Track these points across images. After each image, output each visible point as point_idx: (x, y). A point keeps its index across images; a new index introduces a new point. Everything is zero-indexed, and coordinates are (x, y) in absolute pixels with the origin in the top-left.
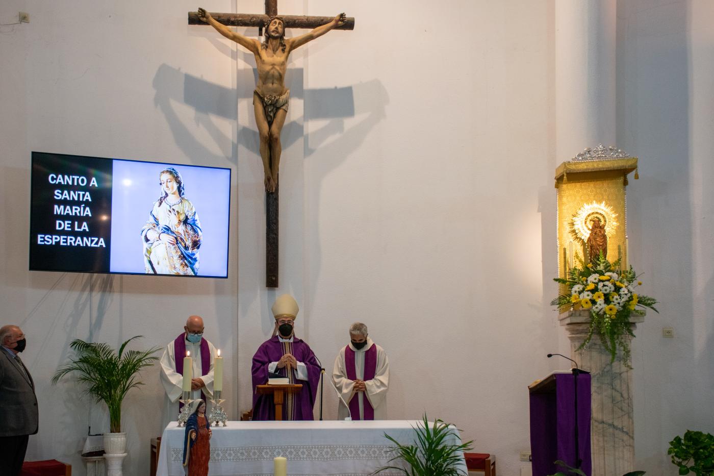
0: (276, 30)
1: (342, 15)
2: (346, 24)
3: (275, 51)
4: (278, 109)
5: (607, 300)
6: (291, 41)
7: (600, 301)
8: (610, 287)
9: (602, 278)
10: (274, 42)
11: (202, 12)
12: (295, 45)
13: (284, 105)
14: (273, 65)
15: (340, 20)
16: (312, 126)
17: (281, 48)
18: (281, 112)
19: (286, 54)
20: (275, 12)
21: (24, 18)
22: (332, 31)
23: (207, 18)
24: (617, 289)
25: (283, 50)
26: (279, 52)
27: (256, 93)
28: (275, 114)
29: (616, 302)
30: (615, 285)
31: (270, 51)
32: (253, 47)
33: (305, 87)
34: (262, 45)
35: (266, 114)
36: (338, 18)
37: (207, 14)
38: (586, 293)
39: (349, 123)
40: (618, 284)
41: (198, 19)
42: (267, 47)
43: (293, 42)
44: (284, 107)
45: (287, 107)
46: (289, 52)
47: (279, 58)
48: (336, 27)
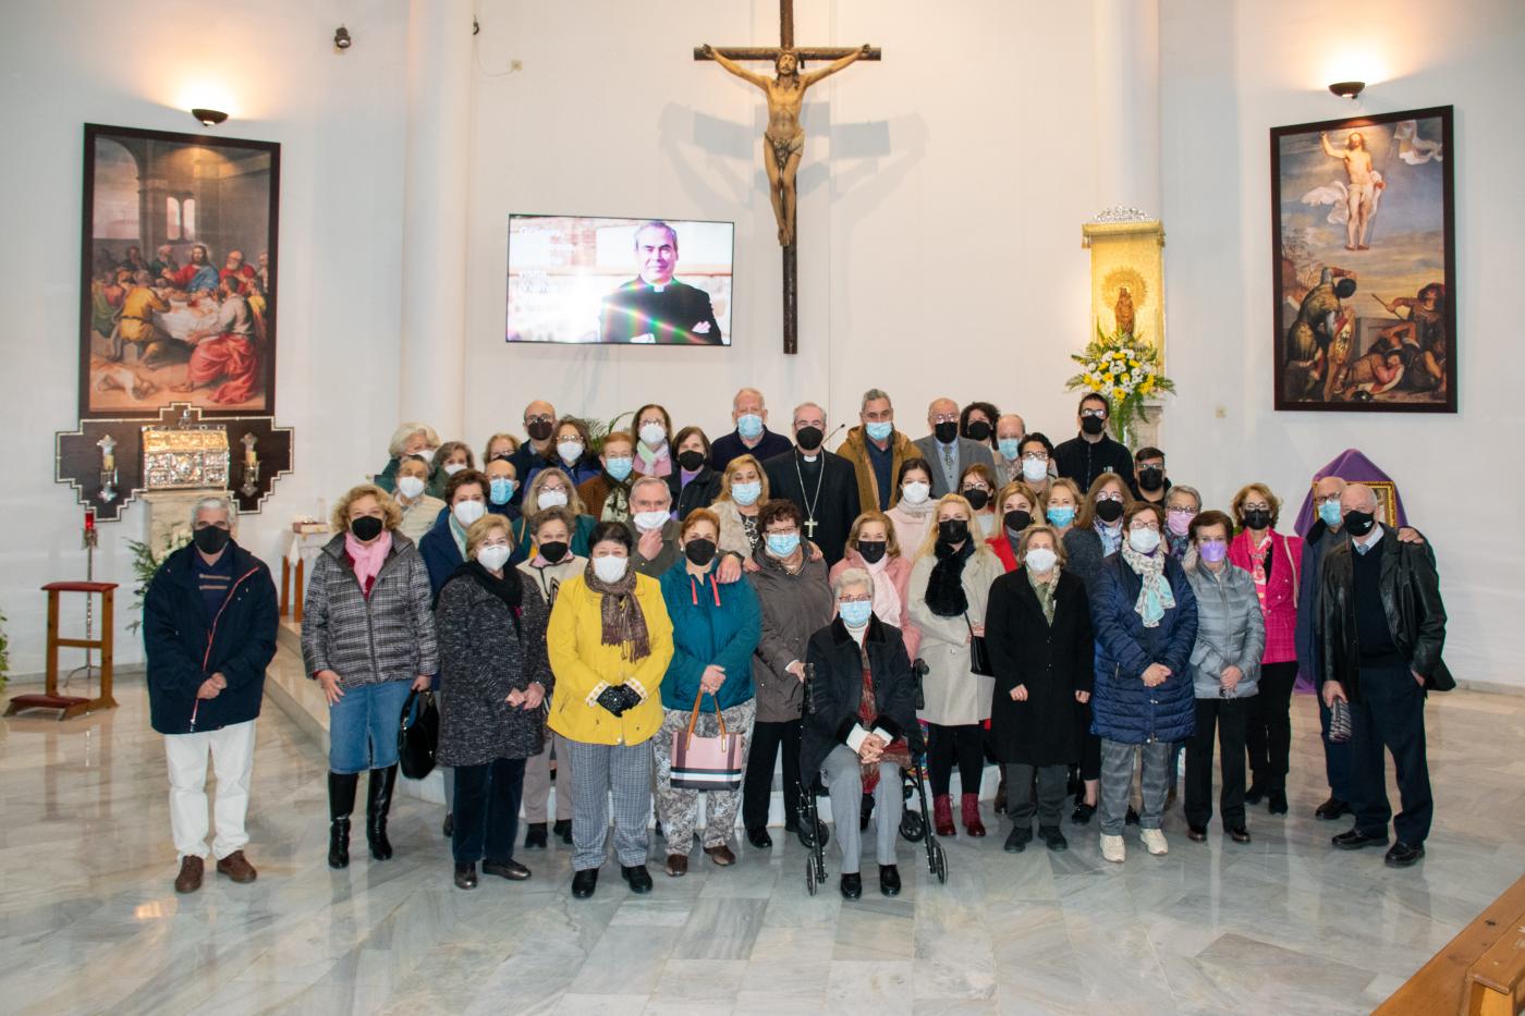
0: (787, 67)
1: (866, 47)
2: (872, 55)
3: (786, 88)
4: (790, 153)
5: (1117, 381)
6: (807, 76)
7: (1110, 383)
8: (1122, 366)
9: (1117, 356)
10: (786, 80)
11: (708, 48)
12: (810, 82)
13: (797, 148)
14: (784, 105)
15: (863, 52)
16: (840, 167)
17: (794, 85)
18: (793, 156)
19: (799, 92)
20: (791, 44)
21: (516, 66)
22: (857, 62)
23: (713, 54)
24: (1129, 368)
25: (796, 88)
26: (792, 89)
27: (767, 137)
28: (787, 160)
29: (1126, 384)
30: (1127, 364)
31: (781, 89)
32: (762, 84)
33: (832, 122)
34: (773, 82)
35: (777, 159)
36: (861, 50)
37: (713, 50)
38: (1098, 373)
39: (884, 162)
40: (1132, 363)
41: (702, 55)
42: (778, 85)
43: (809, 78)
44: (796, 152)
45: (802, 151)
46: (805, 88)
47: (792, 96)
48: (860, 58)
